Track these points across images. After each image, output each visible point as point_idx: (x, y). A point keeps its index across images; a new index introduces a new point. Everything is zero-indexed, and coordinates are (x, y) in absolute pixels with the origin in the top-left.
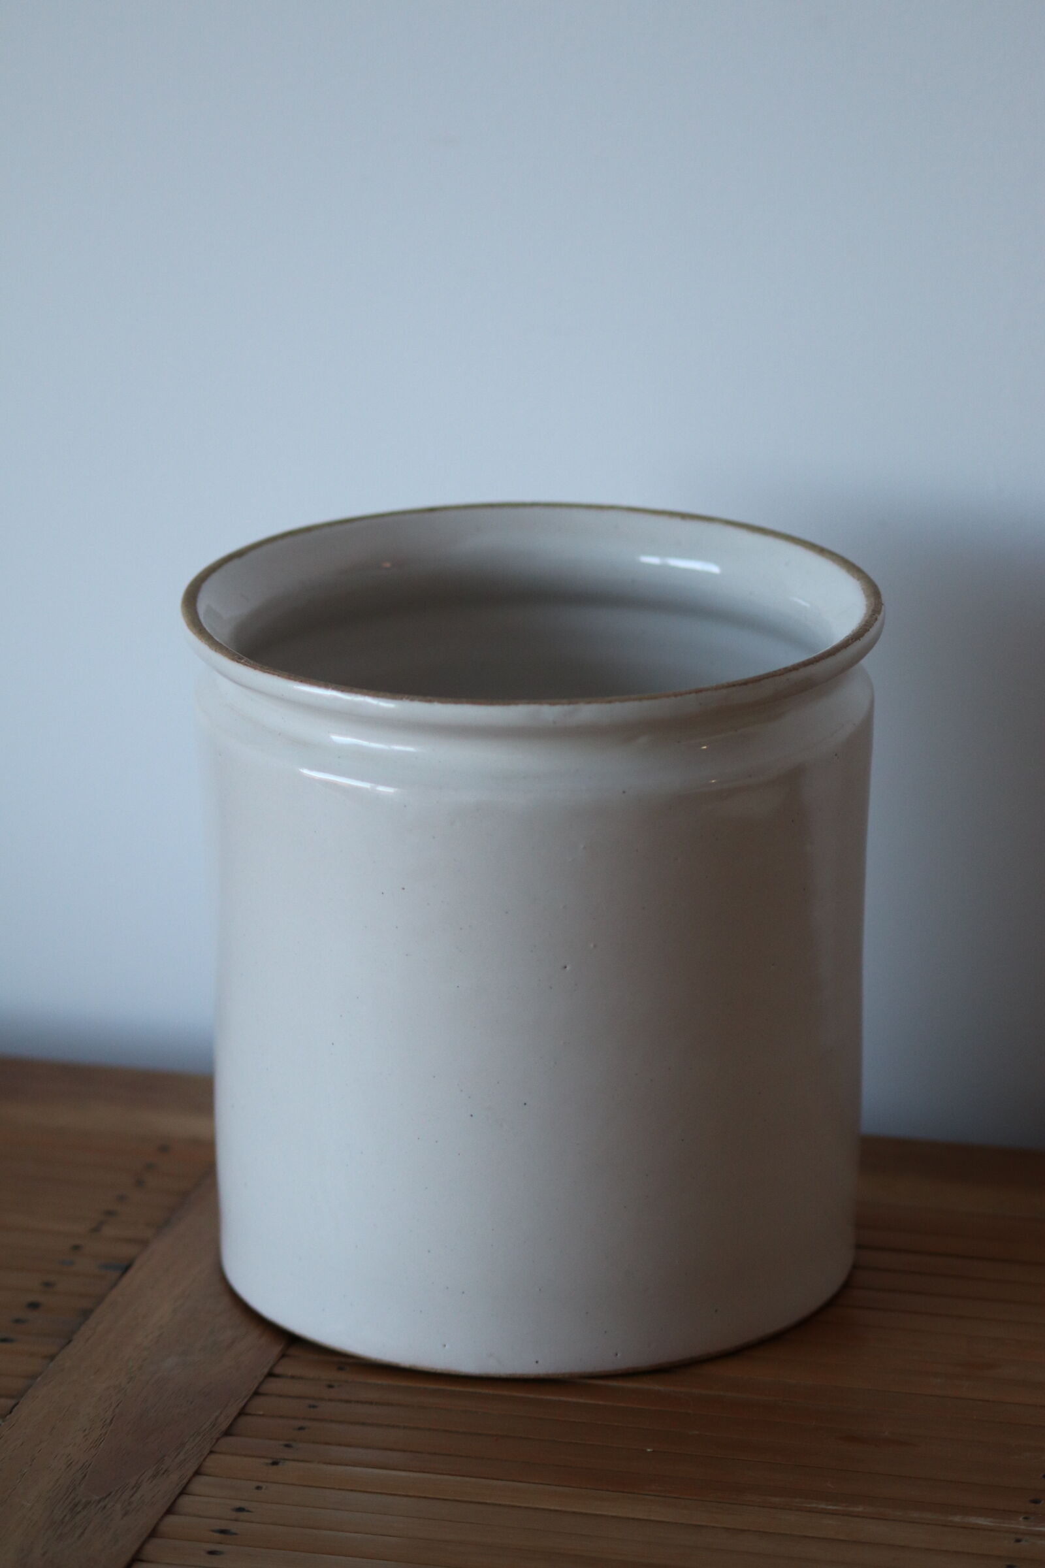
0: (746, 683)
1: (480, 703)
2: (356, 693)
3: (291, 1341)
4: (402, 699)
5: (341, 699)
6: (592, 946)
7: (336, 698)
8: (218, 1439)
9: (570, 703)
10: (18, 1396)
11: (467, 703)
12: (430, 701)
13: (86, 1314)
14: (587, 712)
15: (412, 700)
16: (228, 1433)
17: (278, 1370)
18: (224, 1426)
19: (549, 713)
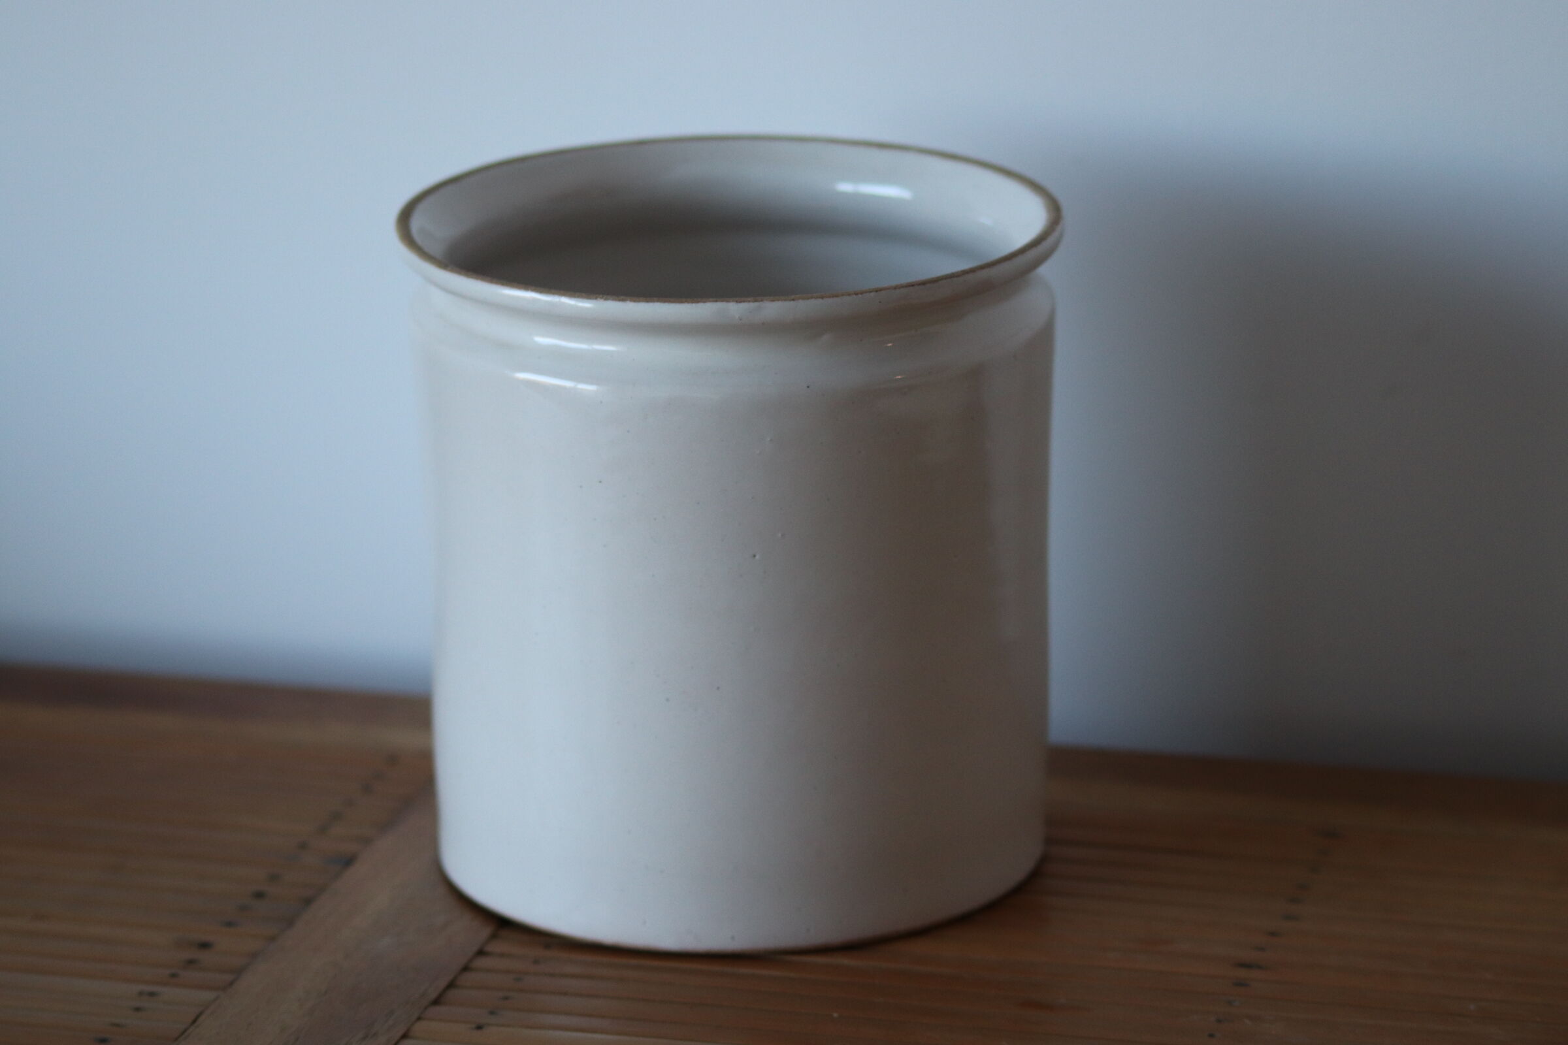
0: (923, 283)
1: (670, 302)
2: (554, 294)
3: (502, 924)
4: (596, 298)
5: (539, 300)
6: (780, 535)
7: (534, 300)
8: (426, 1008)
9: (756, 301)
10: (238, 972)
11: (658, 301)
12: (623, 300)
13: (308, 902)
14: (772, 309)
15: (606, 299)
16: (436, 1002)
17: (489, 948)
18: (433, 995)
19: (735, 310)
